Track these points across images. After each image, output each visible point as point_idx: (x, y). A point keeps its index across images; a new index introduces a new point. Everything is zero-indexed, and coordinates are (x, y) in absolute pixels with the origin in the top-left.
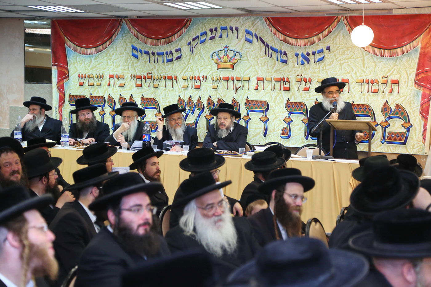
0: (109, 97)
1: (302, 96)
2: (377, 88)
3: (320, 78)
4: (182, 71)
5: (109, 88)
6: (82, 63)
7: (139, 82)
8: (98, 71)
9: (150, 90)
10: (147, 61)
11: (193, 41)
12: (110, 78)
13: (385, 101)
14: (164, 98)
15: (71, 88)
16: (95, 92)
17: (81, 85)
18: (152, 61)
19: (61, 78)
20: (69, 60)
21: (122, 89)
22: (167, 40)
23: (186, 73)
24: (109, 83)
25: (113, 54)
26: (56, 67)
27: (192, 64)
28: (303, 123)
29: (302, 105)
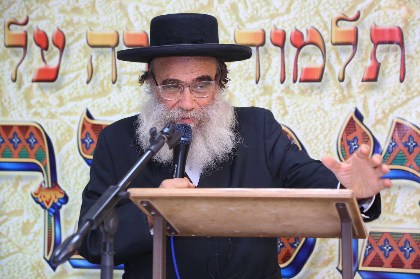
1: (33, 102)
2: (316, 61)
3: (98, 31)
13: (352, 114)
28: (38, 202)
29: (32, 134)
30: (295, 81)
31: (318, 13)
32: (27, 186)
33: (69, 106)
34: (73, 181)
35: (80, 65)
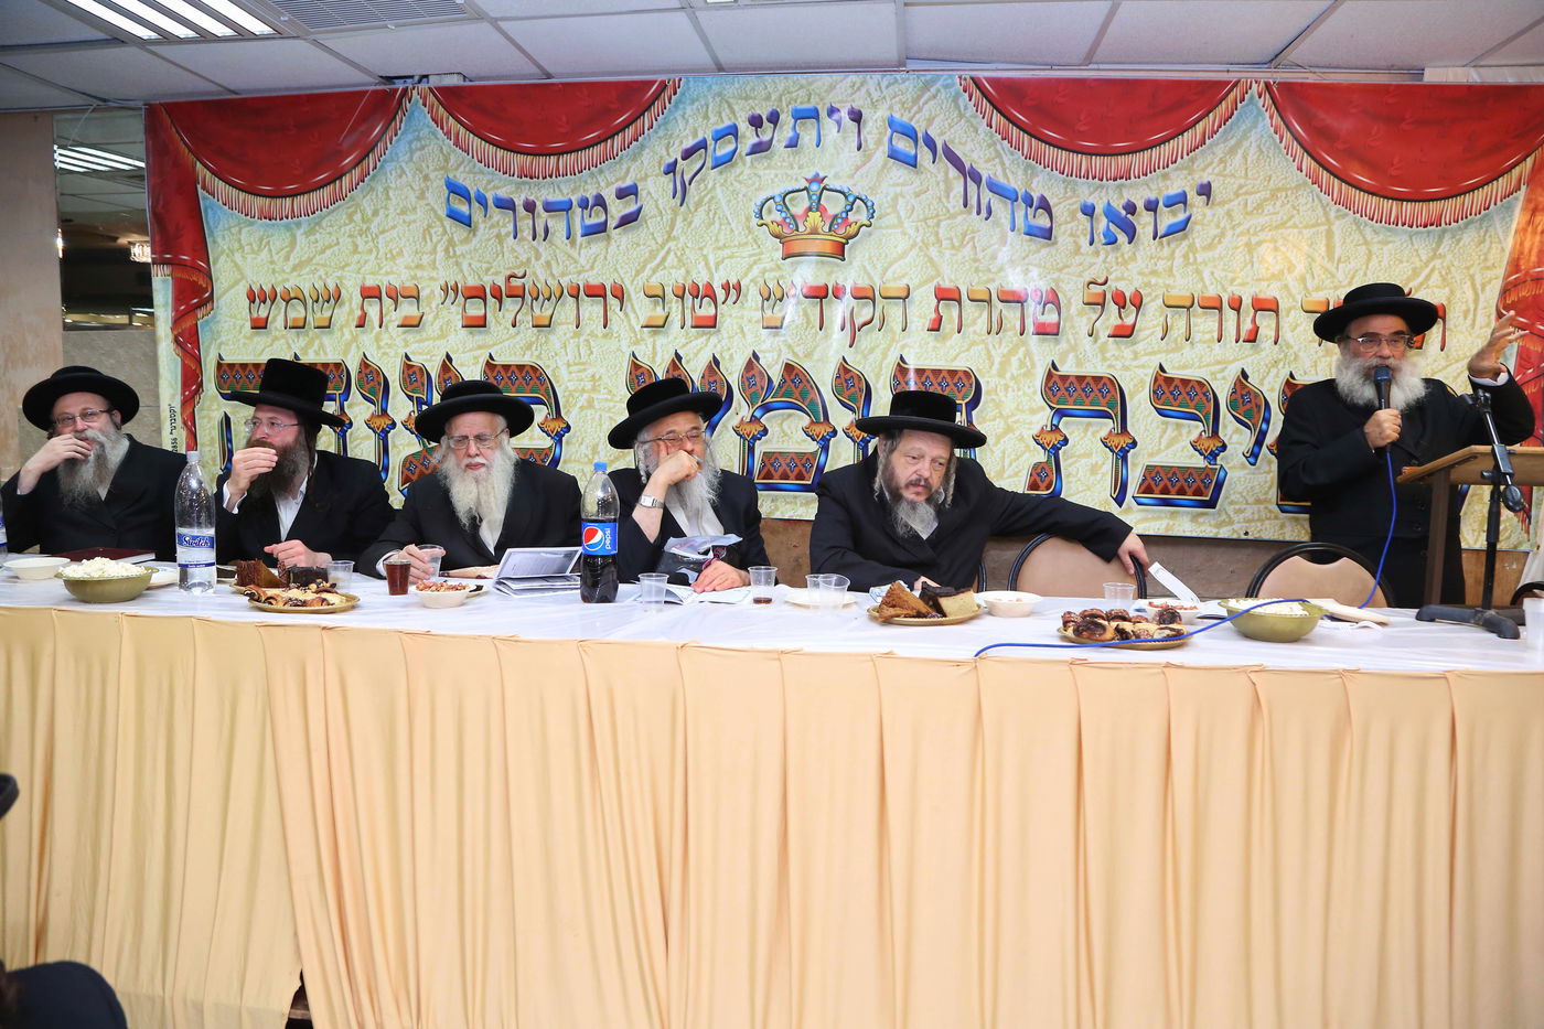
0: (365, 364)
1: (1108, 355)
3: (1174, 292)
4: (644, 267)
5: (363, 332)
6: (260, 250)
7: (475, 309)
8: (318, 273)
9: (518, 338)
10: (507, 235)
11: (684, 159)
12: (364, 297)
14: (576, 364)
15: (223, 339)
16: (311, 351)
17: (260, 325)
18: (527, 234)
19: (187, 304)
20: (215, 242)
21: (412, 336)
22: (583, 156)
23: (658, 274)
24: (364, 315)
25: (376, 213)
26: (167, 270)
27: (682, 239)
28: (1106, 446)
29: (1105, 384)
32: (1098, 432)
33: (1144, 360)
34: (1142, 428)
35: (1155, 323)
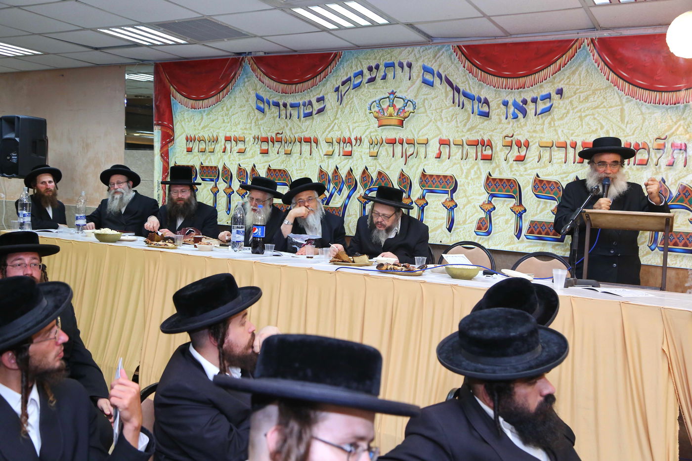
0: (224, 167)
1: (513, 169)
2: (645, 156)
3: (544, 140)
4: (326, 130)
5: (224, 154)
6: (191, 121)
7: (265, 146)
8: (211, 131)
9: (279, 159)
10: (277, 117)
11: (342, 85)
12: (226, 141)
14: (299, 170)
15: (177, 155)
16: (207, 161)
17: (189, 150)
18: (284, 116)
19: (165, 141)
20: (176, 117)
21: (241, 156)
22: (305, 84)
23: (331, 133)
24: (225, 148)
25: (231, 107)
26: (159, 127)
27: (340, 119)
28: (513, 211)
29: (512, 183)
30: (634, 165)
31: (647, 135)
32: (509, 204)
33: (529, 171)
34: (529, 203)
35: (535, 154)
